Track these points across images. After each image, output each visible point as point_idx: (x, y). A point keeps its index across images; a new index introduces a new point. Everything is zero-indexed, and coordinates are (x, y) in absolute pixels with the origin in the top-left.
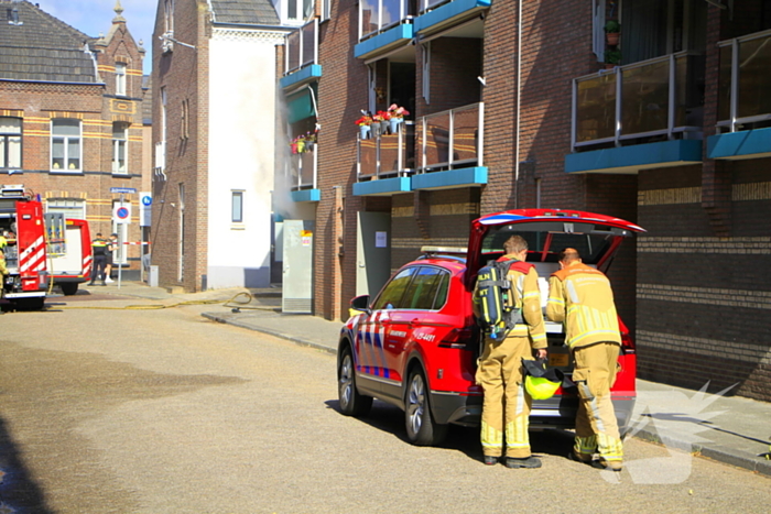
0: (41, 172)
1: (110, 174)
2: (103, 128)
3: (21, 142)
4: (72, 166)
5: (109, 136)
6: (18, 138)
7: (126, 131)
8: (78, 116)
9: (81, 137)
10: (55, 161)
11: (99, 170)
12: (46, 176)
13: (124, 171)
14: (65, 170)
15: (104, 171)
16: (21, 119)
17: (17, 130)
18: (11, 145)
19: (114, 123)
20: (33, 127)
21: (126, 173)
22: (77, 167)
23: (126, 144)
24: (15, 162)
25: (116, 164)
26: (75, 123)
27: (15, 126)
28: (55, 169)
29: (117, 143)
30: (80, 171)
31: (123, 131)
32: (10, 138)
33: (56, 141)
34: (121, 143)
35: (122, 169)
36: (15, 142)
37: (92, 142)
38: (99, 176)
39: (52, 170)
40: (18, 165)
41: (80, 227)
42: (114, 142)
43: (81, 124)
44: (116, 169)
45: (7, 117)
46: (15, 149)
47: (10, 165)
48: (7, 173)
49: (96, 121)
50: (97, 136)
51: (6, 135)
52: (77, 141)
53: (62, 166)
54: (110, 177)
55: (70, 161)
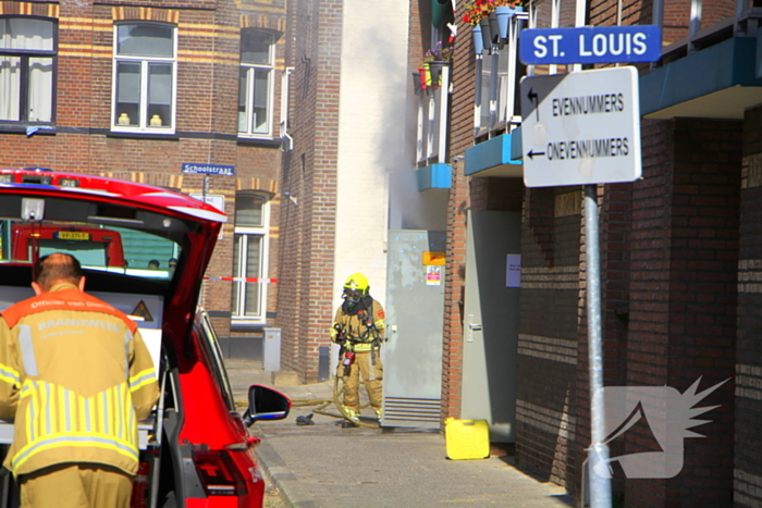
0: (91, 131)
1: (233, 137)
2: (219, 44)
3: (54, 68)
4: (156, 119)
5: (231, 59)
6: (48, 61)
7: (273, 49)
8: (169, 15)
9: (175, 60)
10: (121, 108)
11: (208, 128)
12: (102, 140)
13: (266, 132)
14: (142, 128)
15: (219, 131)
16: (56, 21)
17: (47, 45)
18: (35, 74)
19: (244, 32)
20: (77, 38)
21: (269, 137)
22: (166, 122)
23: (272, 76)
24: (41, 110)
25: (247, 118)
26: (162, 30)
27: (44, 37)
28: (122, 126)
29: (251, 74)
30: (171, 131)
31: (267, 51)
32: (32, 61)
33: (123, 67)
34: (261, 75)
35: (262, 128)
36: (43, 69)
37: (195, 71)
38: (208, 142)
39: (114, 129)
40: (46, 116)
41: (105, 245)
42: (243, 72)
43: (176, 30)
44: (247, 127)
45: (25, 16)
46: (41, 83)
47: (32, 116)
48: (25, 133)
49: (206, 29)
50: (207, 58)
51: (25, 55)
52: (167, 69)
53: (135, 121)
54: (232, 145)
55: (153, 110)
